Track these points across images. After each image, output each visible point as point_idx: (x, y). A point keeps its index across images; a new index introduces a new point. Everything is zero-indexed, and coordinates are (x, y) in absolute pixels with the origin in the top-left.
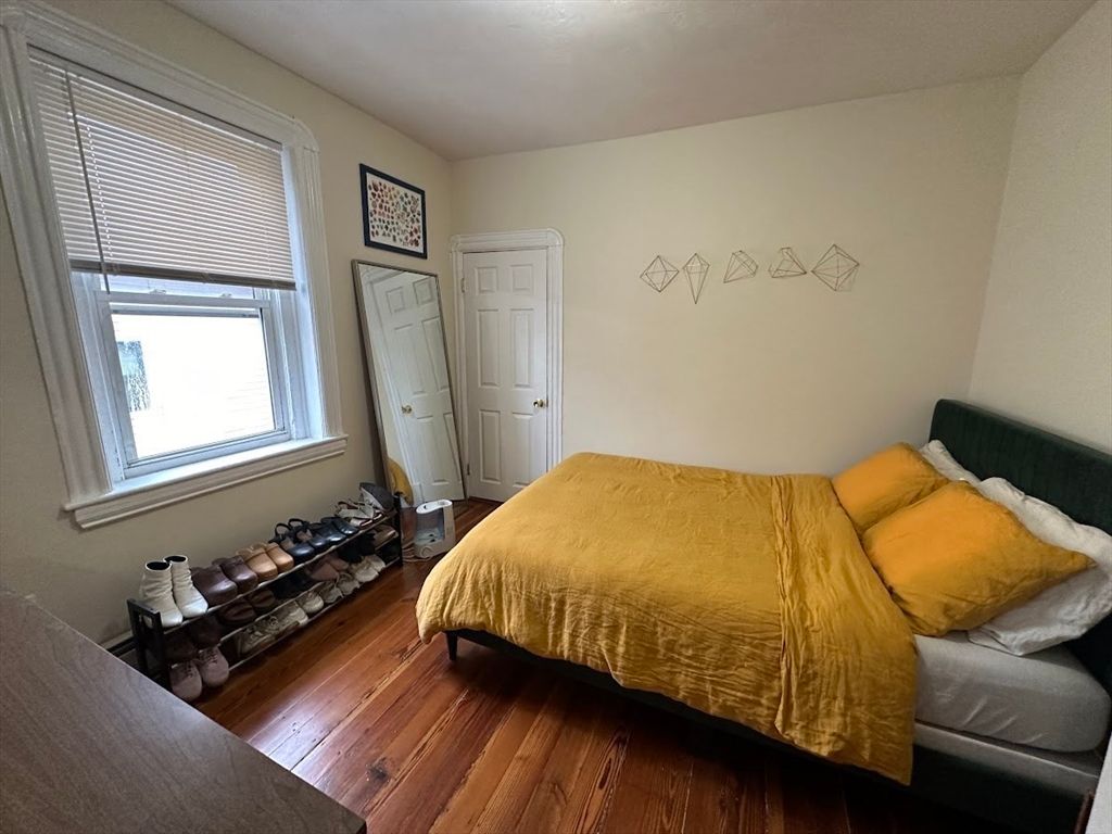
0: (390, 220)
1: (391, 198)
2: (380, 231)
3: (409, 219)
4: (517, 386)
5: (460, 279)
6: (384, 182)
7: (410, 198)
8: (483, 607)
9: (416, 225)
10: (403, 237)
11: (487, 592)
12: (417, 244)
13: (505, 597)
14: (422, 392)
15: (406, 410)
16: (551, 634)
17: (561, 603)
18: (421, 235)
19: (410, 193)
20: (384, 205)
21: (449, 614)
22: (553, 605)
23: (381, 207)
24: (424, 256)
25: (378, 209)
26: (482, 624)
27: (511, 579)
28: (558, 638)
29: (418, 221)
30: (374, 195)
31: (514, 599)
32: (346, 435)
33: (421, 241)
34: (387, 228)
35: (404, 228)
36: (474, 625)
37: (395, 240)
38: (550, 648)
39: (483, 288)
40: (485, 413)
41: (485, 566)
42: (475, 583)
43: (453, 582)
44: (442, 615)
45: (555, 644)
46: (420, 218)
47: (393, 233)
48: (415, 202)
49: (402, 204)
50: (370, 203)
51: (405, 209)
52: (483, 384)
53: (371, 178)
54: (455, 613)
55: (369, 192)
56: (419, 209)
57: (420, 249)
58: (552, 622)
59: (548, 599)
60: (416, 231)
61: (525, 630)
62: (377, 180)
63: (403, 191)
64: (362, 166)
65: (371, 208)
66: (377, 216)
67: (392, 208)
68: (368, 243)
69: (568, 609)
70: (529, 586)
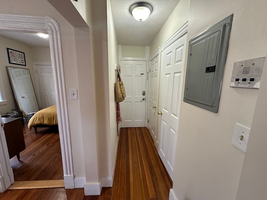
0: (16, 58)
1: (15, 54)
2: (13, 60)
3: (21, 58)
4: (51, 91)
5: (35, 70)
6: (13, 51)
7: (21, 54)
8: (40, 121)
9: (22, 59)
10: (19, 62)
11: (41, 119)
12: (23, 63)
13: (44, 118)
14: (27, 93)
15: (23, 97)
16: (52, 122)
17: (54, 117)
18: (24, 61)
19: (20, 53)
20: (14, 56)
21: (34, 123)
22: (52, 118)
23: (13, 56)
24: (25, 65)
25: (12, 56)
26: (41, 123)
27: (45, 116)
28: (53, 122)
29: (23, 58)
30: (11, 54)
31: (46, 119)
32: (7, 101)
33: (24, 63)
34: (15, 60)
35: (19, 60)
36: (39, 123)
37: (17, 62)
38: (52, 123)
39: (41, 72)
40: (44, 97)
41: (41, 115)
42: (39, 118)
43: (35, 118)
44: (33, 123)
45: (53, 123)
46: (24, 58)
47: (16, 61)
48: (22, 55)
49: (18, 55)
50: (10, 55)
51: (19, 56)
52: (43, 91)
53: (10, 51)
54: (35, 123)
55: (10, 53)
56: (23, 56)
57: (24, 64)
58: (52, 120)
59: (51, 117)
60: (23, 60)
61: (48, 122)
62: (11, 51)
63: (18, 53)
64: (7, 48)
65: (10, 56)
66: (12, 58)
67: (16, 56)
68: (10, 63)
69: (55, 118)
70: (48, 116)
